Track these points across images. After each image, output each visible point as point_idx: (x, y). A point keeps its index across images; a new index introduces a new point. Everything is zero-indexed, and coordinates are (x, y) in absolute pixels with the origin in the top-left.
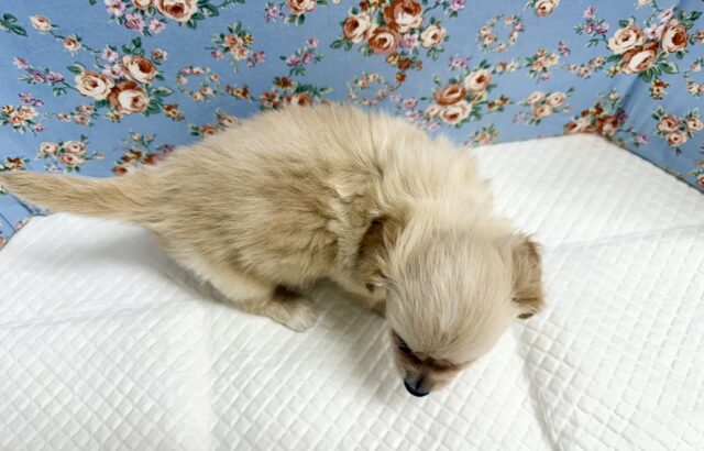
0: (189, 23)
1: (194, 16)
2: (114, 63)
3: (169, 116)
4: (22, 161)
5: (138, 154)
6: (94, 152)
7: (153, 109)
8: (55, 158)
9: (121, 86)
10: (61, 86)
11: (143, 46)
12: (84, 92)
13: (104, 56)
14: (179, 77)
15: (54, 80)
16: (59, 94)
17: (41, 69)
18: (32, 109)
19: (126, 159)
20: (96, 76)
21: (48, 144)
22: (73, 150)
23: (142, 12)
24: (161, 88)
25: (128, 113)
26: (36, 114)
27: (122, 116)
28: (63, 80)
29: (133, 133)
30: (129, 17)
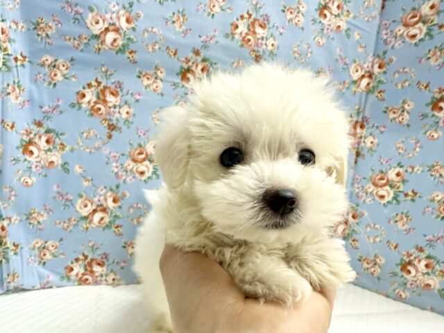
0: (145, 181)
1: (149, 178)
2: (101, 195)
3: (115, 232)
4: (19, 247)
5: (86, 257)
6: (61, 252)
7: (108, 227)
8: (37, 251)
9: (99, 208)
10: (69, 203)
11: (120, 189)
12: (78, 209)
13: (99, 190)
14: (129, 208)
15: (67, 200)
16: (65, 208)
17: (64, 192)
18: (46, 215)
19: (77, 260)
20: (89, 201)
21: (39, 240)
22: (51, 248)
23: (127, 172)
24: (118, 214)
25: (94, 226)
26: (45, 218)
27: (90, 228)
28: (71, 201)
29: (90, 241)
30: (120, 173)
